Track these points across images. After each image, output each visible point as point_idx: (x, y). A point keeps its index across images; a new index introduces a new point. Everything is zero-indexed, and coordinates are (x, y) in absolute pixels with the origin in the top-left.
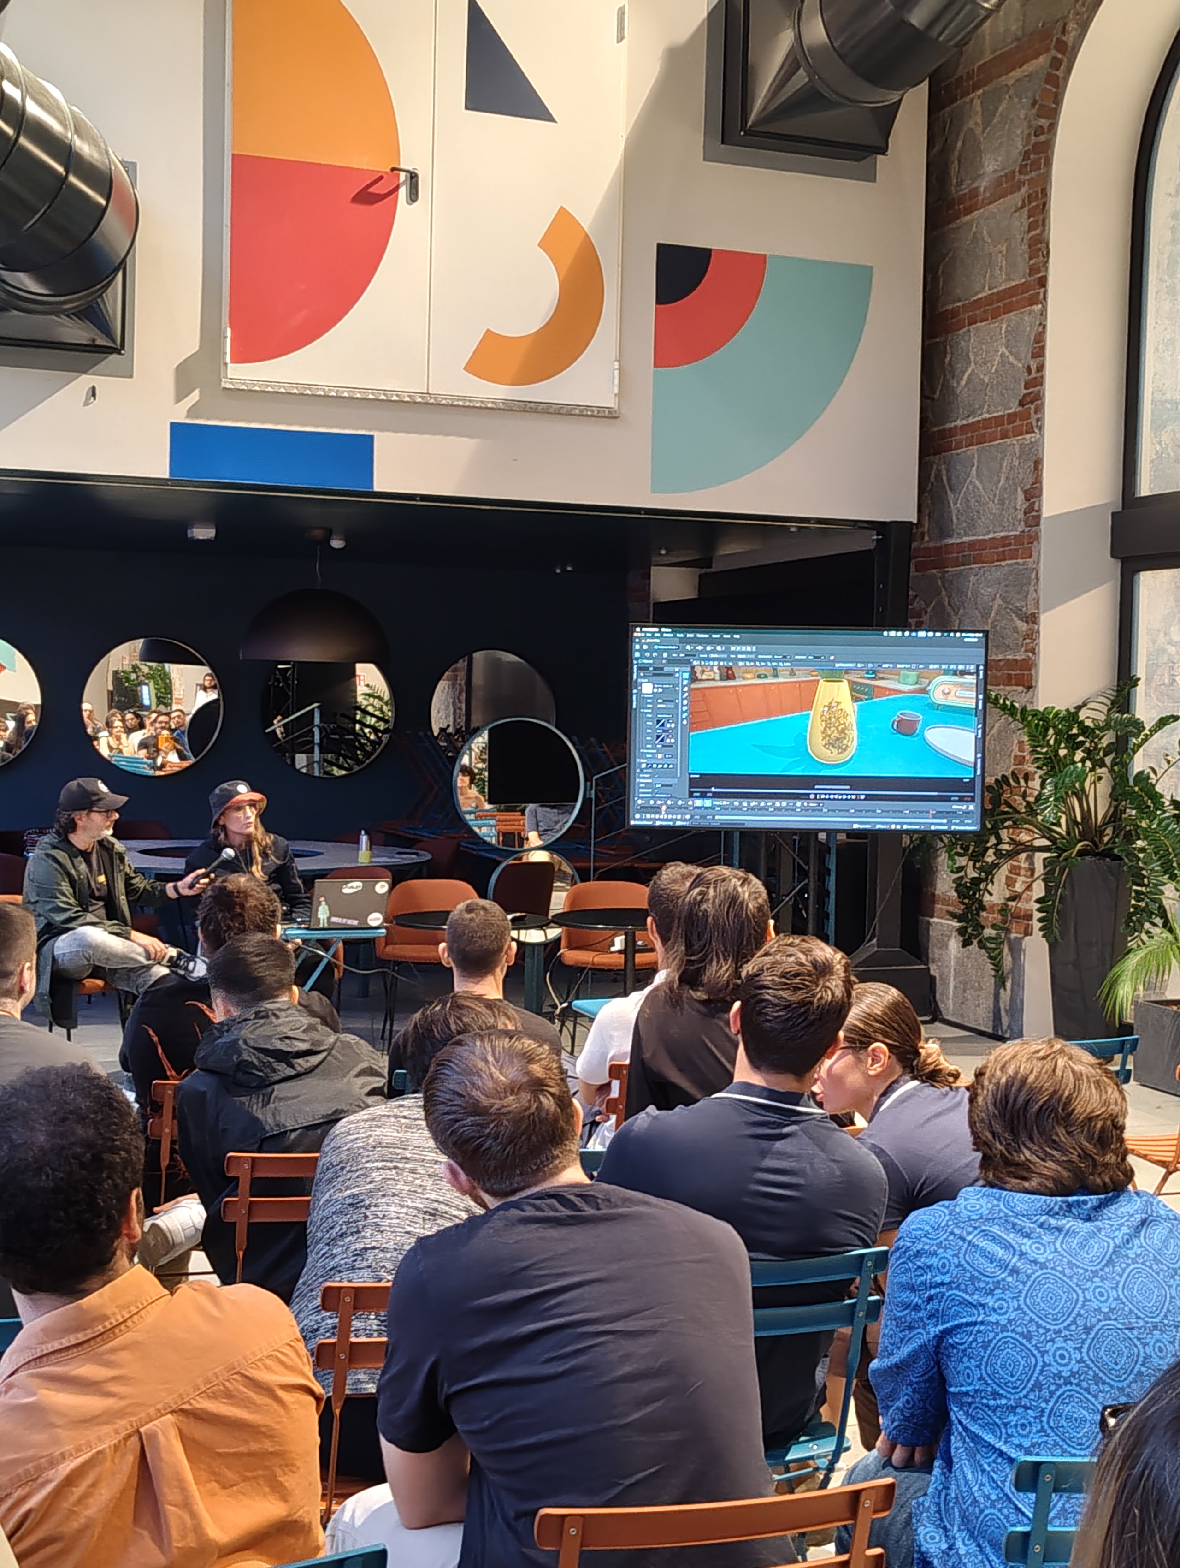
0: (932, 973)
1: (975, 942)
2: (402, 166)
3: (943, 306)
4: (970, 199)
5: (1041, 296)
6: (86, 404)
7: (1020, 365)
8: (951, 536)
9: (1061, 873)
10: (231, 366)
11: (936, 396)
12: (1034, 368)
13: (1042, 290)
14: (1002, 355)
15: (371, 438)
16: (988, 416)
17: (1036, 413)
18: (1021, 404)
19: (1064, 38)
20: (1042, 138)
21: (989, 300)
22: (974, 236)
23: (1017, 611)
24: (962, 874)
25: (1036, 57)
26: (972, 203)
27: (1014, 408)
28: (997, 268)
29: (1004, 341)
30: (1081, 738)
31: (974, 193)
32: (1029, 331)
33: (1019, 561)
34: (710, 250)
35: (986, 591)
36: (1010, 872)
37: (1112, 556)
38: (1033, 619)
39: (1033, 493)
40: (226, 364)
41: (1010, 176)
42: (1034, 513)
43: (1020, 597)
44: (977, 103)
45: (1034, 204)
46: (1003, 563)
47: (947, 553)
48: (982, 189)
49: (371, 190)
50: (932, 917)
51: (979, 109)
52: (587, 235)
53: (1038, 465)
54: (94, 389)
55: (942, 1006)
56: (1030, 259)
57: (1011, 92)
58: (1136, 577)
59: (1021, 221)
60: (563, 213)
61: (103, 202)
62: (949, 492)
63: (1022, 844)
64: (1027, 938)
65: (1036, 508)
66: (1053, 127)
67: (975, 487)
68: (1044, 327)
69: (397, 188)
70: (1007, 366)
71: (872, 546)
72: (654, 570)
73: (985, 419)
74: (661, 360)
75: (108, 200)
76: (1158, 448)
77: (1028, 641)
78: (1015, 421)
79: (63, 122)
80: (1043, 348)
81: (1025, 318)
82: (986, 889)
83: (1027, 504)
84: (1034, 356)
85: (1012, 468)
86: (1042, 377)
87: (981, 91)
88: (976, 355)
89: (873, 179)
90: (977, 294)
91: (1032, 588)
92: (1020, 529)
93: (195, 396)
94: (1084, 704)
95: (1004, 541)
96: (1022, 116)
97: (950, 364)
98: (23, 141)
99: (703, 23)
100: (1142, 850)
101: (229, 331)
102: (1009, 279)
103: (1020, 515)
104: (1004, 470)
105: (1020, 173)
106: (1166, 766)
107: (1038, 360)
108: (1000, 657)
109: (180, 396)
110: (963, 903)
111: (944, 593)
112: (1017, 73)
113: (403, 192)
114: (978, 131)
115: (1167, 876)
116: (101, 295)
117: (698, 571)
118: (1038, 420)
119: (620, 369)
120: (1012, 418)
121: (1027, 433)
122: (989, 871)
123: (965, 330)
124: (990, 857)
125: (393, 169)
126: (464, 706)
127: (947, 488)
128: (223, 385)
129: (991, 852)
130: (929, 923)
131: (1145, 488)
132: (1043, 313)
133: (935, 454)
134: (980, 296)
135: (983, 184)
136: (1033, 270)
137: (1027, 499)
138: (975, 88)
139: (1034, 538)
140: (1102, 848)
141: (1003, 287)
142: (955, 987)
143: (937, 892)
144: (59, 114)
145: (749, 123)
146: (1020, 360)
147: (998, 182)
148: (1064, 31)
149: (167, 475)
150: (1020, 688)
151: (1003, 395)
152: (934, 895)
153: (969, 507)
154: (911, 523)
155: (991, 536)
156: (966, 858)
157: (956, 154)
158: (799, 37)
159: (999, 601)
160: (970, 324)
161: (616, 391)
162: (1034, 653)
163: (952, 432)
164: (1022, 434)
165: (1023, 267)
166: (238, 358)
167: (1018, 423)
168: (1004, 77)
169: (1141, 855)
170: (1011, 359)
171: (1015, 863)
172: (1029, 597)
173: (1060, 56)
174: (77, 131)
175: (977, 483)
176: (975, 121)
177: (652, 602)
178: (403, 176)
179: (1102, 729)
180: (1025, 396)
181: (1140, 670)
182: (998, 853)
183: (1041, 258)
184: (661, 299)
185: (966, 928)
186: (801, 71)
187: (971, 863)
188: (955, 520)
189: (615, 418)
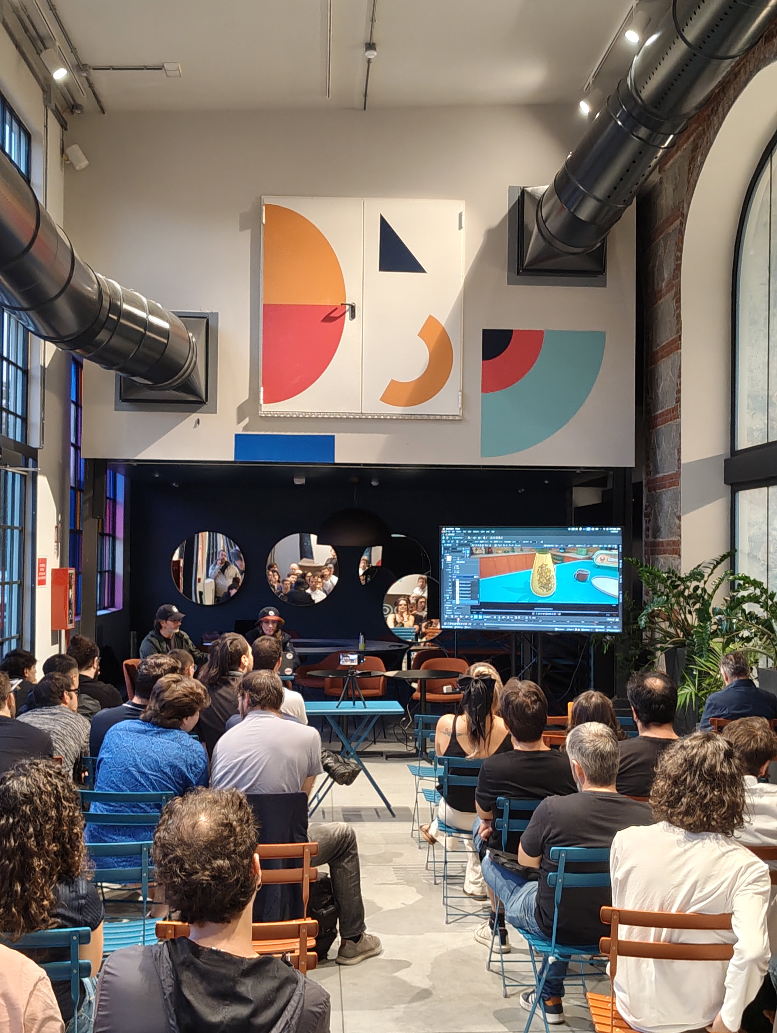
2: (347, 302)
3: (654, 348)
5: (680, 346)
6: (195, 427)
7: (675, 382)
8: (658, 473)
10: (263, 405)
12: (678, 383)
13: (680, 342)
14: (670, 376)
15: (333, 437)
17: (680, 407)
18: (677, 402)
19: (685, 210)
20: (678, 262)
21: (666, 346)
22: (662, 312)
23: (675, 514)
25: (677, 219)
26: (661, 294)
27: (674, 404)
28: (668, 329)
29: (671, 368)
31: (662, 289)
32: (677, 364)
33: (676, 487)
34: (512, 330)
35: (667, 503)
37: (725, 482)
38: (679, 518)
39: (679, 451)
40: (260, 405)
41: (671, 281)
42: (679, 462)
43: (676, 506)
44: (662, 241)
45: (677, 297)
46: (671, 488)
47: (656, 482)
48: (664, 287)
49: (332, 315)
51: (662, 244)
52: (444, 329)
53: (680, 436)
54: (198, 420)
56: (677, 325)
57: (670, 237)
58: (738, 494)
59: (673, 305)
60: (431, 319)
65: (680, 459)
66: (681, 257)
67: (664, 447)
68: (681, 362)
69: (344, 313)
70: (671, 382)
73: (666, 410)
74: (486, 389)
77: (679, 531)
80: (681, 373)
81: (675, 357)
83: (678, 456)
84: (679, 377)
85: (674, 436)
86: (681, 390)
87: (662, 235)
88: (663, 375)
89: (606, 286)
91: (679, 503)
92: (675, 470)
93: (247, 421)
95: (672, 476)
96: (673, 250)
99: (506, 216)
101: (262, 389)
102: (671, 336)
103: (676, 463)
104: (672, 438)
108: (671, 539)
109: (239, 421)
111: (656, 504)
112: (671, 228)
113: (348, 315)
114: (662, 256)
117: (600, 490)
118: (680, 412)
119: (463, 395)
120: (673, 410)
123: (660, 362)
125: (342, 304)
127: (657, 447)
128: (259, 415)
132: (680, 355)
133: (653, 428)
134: (664, 344)
135: (664, 284)
136: (677, 332)
139: (679, 475)
141: (670, 339)
145: (525, 265)
146: (675, 379)
147: (668, 284)
148: (683, 208)
149: (232, 459)
151: (671, 398)
153: (662, 457)
154: (630, 468)
155: (668, 473)
159: (670, 509)
160: (661, 359)
161: (460, 406)
162: (680, 537)
163: (657, 416)
164: (675, 419)
165: (675, 330)
166: (266, 401)
167: (675, 412)
168: (668, 229)
170: (672, 378)
172: (679, 507)
173: (682, 221)
175: (664, 444)
176: (661, 251)
177: (574, 507)
178: (347, 307)
180: (677, 398)
181: (741, 545)
183: (680, 325)
184: (484, 358)
188: (659, 465)
189: (461, 420)
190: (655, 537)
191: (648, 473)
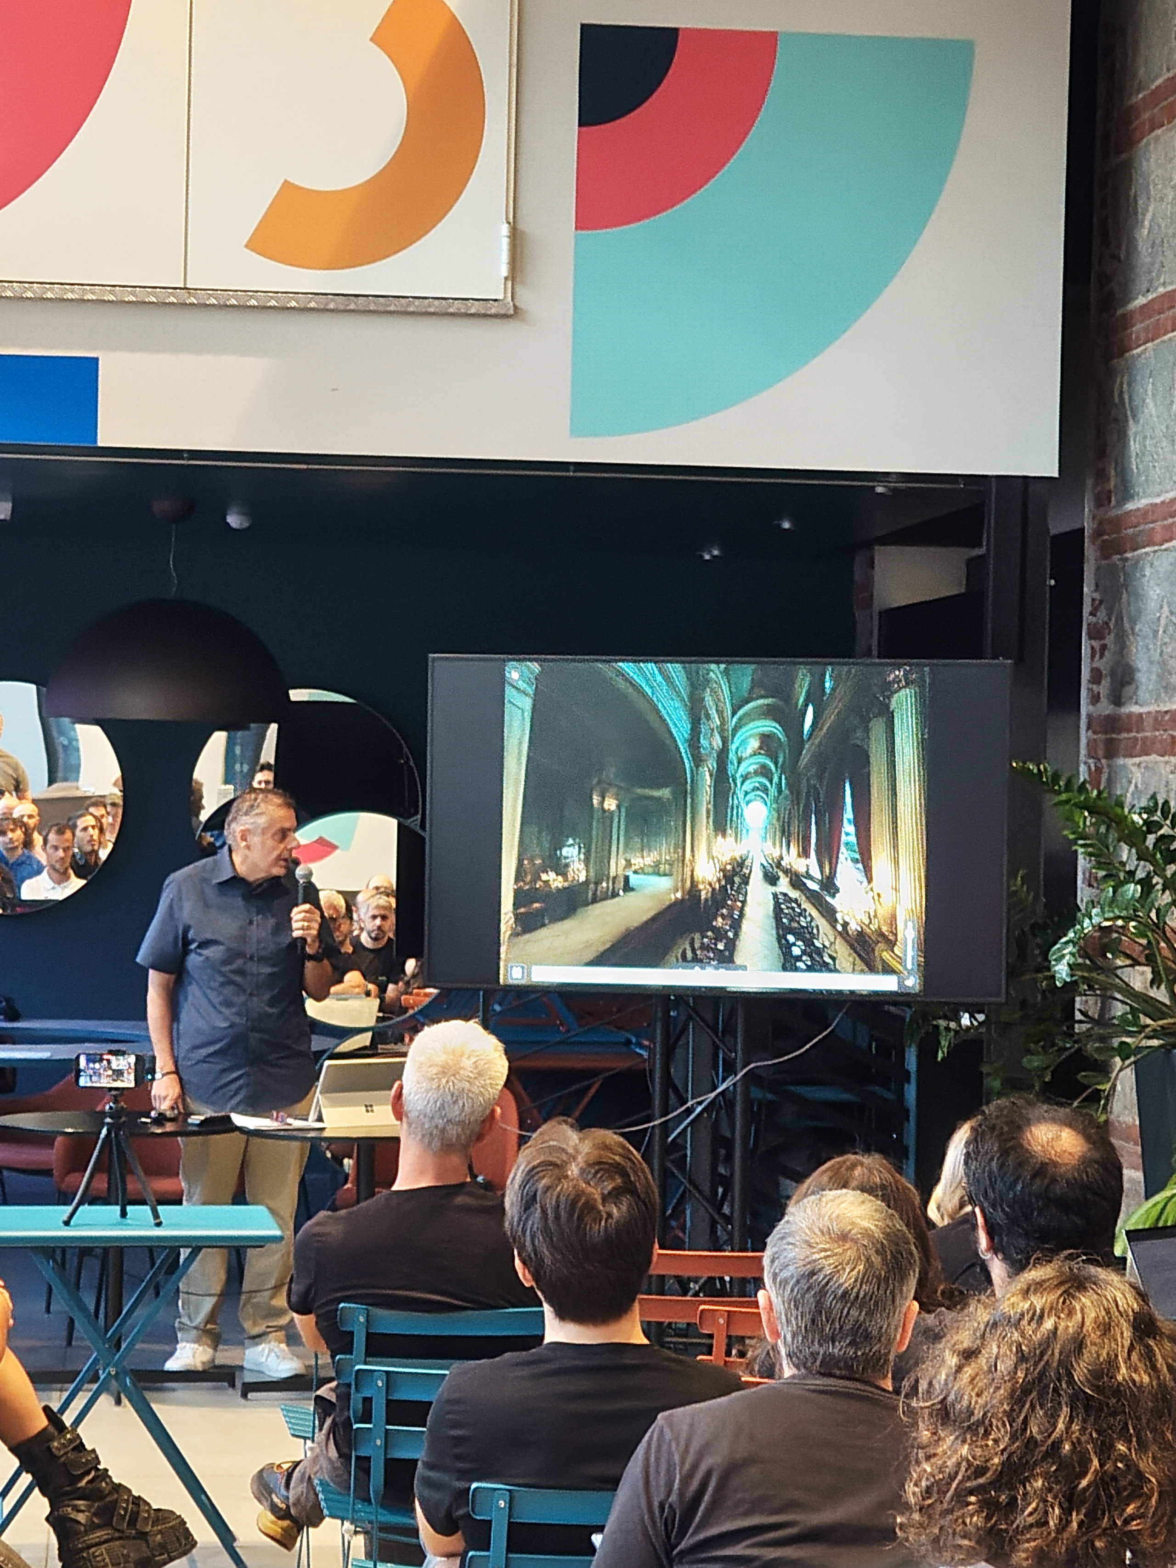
8: (1132, 497)
15: (96, 360)
16: (1161, 290)
21: (1166, 89)
34: (676, 30)
35: (1157, 594)
47: (1126, 527)
52: (455, 18)
62: (1131, 422)
67: (1151, 416)
73: (1160, 297)
74: (589, 216)
88: (1155, 184)
97: (1137, 199)
111: (1125, 596)
117: (957, 554)
119: (516, 237)
123: (1145, 140)
127: (1129, 413)
133: (1119, 356)
134: (1157, 83)
153: (1144, 448)
155: (1161, 498)
159: (1166, 611)
160: (1149, 132)
161: (504, 271)
163: (1132, 317)
175: (1152, 407)
177: (877, 607)
184: (588, 119)
188: (1135, 471)
189: (506, 316)
190: (1117, 700)
191: (1103, 500)
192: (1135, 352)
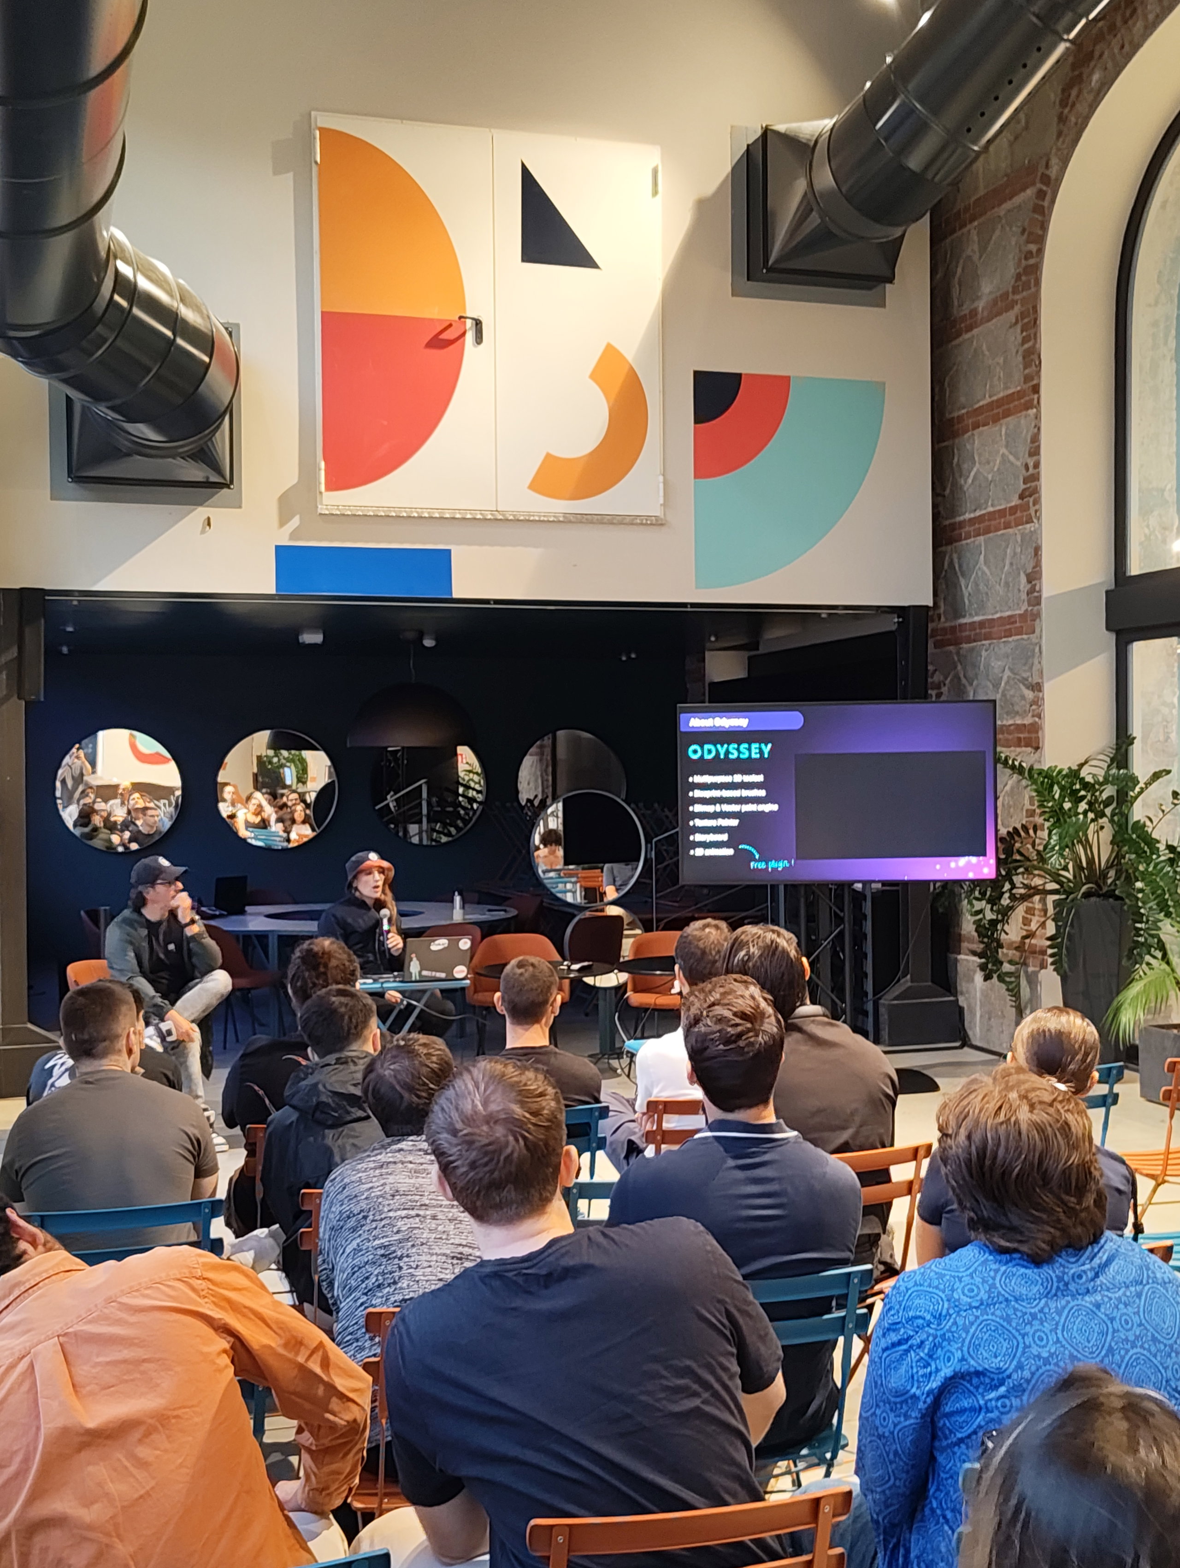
0: (961, 1003)
1: (995, 976)
2: (468, 314)
3: (950, 413)
4: (971, 318)
5: (1035, 402)
6: (203, 532)
7: (1019, 463)
8: (964, 616)
9: (1068, 914)
10: (325, 494)
11: (947, 492)
12: (1031, 465)
13: (1036, 396)
14: (1003, 455)
15: (449, 551)
16: (991, 509)
17: (1034, 505)
18: (1021, 497)
19: (1048, 172)
20: (1032, 261)
21: (991, 406)
22: (975, 350)
23: (1024, 681)
24: (981, 916)
25: (1024, 189)
26: (972, 321)
27: (1015, 501)
28: (996, 378)
29: (1004, 442)
30: (1083, 793)
31: (974, 313)
32: (1026, 434)
33: (1025, 637)
34: (739, 376)
35: (996, 665)
36: (1026, 912)
37: (1108, 628)
38: (1037, 687)
39: (1034, 577)
40: (321, 493)
41: (1004, 296)
42: (1036, 594)
43: (1026, 668)
44: (974, 233)
45: (1026, 320)
46: (1010, 639)
47: (961, 631)
48: (980, 309)
49: (442, 337)
50: (960, 953)
51: (976, 238)
52: (631, 369)
53: (1037, 550)
54: (209, 519)
55: (970, 1033)
56: (1025, 368)
57: (1004, 221)
58: (1129, 647)
59: (1016, 335)
60: (610, 349)
61: (207, 359)
62: (961, 579)
63: (1035, 888)
64: (1043, 971)
65: (1037, 588)
66: (1040, 251)
67: (983, 573)
68: (1039, 429)
69: (464, 334)
70: (1008, 465)
71: (894, 628)
72: (708, 654)
73: (989, 513)
74: (700, 472)
75: (211, 358)
76: (1147, 531)
77: (1034, 707)
78: (1015, 513)
79: (171, 294)
80: (1039, 447)
81: (1022, 422)
82: (1003, 930)
83: (1029, 586)
84: (1031, 455)
85: (1015, 554)
86: (1039, 473)
87: (976, 223)
88: (980, 455)
89: (883, 305)
90: (979, 401)
91: (1036, 662)
92: (1024, 608)
93: (295, 522)
94: (1086, 762)
95: (1010, 619)
96: (1013, 243)
97: (958, 465)
98: (136, 311)
99: (727, 176)
100: (1141, 891)
101: (323, 464)
102: (1006, 388)
103: (1024, 596)
104: (1008, 556)
105: (1014, 293)
106: (1161, 814)
107: (1035, 458)
108: (1011, 722)
109: (283, 522)
110: (982, 942)
111: (959, 667)
112: (1008, 205)
113: (470, 337)
114: (976, 258)
115: (1162, 914)
116: (211, 439)
117: (745, 654)
118: (1036, 511)
119: (665, 483)
120: (1013, 510)
121: (1027, 523)
122: (1005, 913)
123: (970, 433)
124: (1005, 901)
125: (460, 318)
126: (550, 778)
127: (959, 574)
128: (319, 511)
129: (1007, 895)
130: (956, 960)
131: (1135, 568)
132: (1038, 417)
133: (947, 544)
134: (981, 403)
135: (981, 305)
136: (1027, 378)
137: (1029, 582)
138: (972, 221)
139: (1037, 616)
140: (1105, 889)
141: (1001, 395)
142: (981, 1016)
143: (963, 932)
144: (165, 286)
145: (770, 263)
146: (1018, 459)
147: (995, 302)
148: (1047, 166)
149: (273, 592)
150: (1029, 749)
151: (1004, 491)
152: (960, 935)
153: (978, 590)
154: (927, 607)
155: (998, 615)
156: (984, 902)
157: (956, 279)
158: (811, 184)
159: (1007, 673)
160: (974, 429)
161: (662, 501)
162: (1040, 718)
163: (961, 524)
164: (1022, 524)
165: (1018, 376)
166: (332, 486)
167: (1019, 514)
168: (996, 209)
169: (1140, 895)
170: (1011, 458)
171: (1030, 905)
172: (1034, 668)
173: (1044, 188)
174: (182, 300)
175: (985, 568)
176: (972, 248)
177: (707, 681)
179: (1101, 784)
180: (1024, 490)
181: (1136, 729)
182: (1013, 897)
183: (1034, 368)
184: (697, 421)
185: (986, 964)
186: (814, 214)
187: (989, 906)
189: (662, 525)
192: (964, 542)
